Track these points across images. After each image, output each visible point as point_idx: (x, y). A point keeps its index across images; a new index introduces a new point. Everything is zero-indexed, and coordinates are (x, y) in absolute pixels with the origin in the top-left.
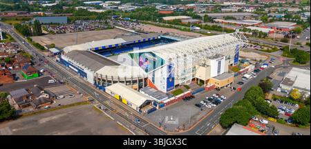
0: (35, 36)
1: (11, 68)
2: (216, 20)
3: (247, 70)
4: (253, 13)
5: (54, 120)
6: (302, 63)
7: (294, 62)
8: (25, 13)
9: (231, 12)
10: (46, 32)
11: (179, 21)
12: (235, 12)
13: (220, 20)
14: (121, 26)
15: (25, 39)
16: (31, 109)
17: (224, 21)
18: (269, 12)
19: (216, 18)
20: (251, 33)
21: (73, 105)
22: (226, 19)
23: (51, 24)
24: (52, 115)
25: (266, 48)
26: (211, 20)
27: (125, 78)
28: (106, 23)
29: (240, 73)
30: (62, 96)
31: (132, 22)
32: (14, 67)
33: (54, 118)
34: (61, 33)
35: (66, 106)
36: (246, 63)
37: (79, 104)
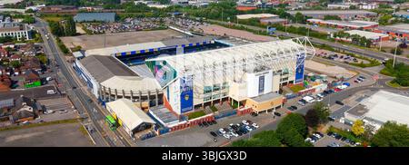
0: (68, 36)
1: (17, 73)
2: (311, 20)
3: (314, 90)
4: (372, 10)
5: (25, 139)
6: (402, 85)
7: (392, 82)
8: (73, 8)
9: (339, 9)
10: (82, 32)
11: (258, 20)
12: (346, 9)
13: (317, 21)
14: (178, 26)
15: (54, 39)
16: (8, 124)
17: (322, 22)
18: (398, 10)
19: (311, 18)
20: (350, 40)
21: (58, 122)
22: (325, 19)
23: (95, 21)
24: (26, 133)
25: (360, 61)
26: (303, 20)
27: (141, 93)
28: (161, 21)
29: (300, 94)
30: (51, 111)
31: (196, 21)
32: (20, 73)
33: (27, 136)
34: (100, 33)
35: (48, 124)
36: (317, 81)
37: (66, 121)
